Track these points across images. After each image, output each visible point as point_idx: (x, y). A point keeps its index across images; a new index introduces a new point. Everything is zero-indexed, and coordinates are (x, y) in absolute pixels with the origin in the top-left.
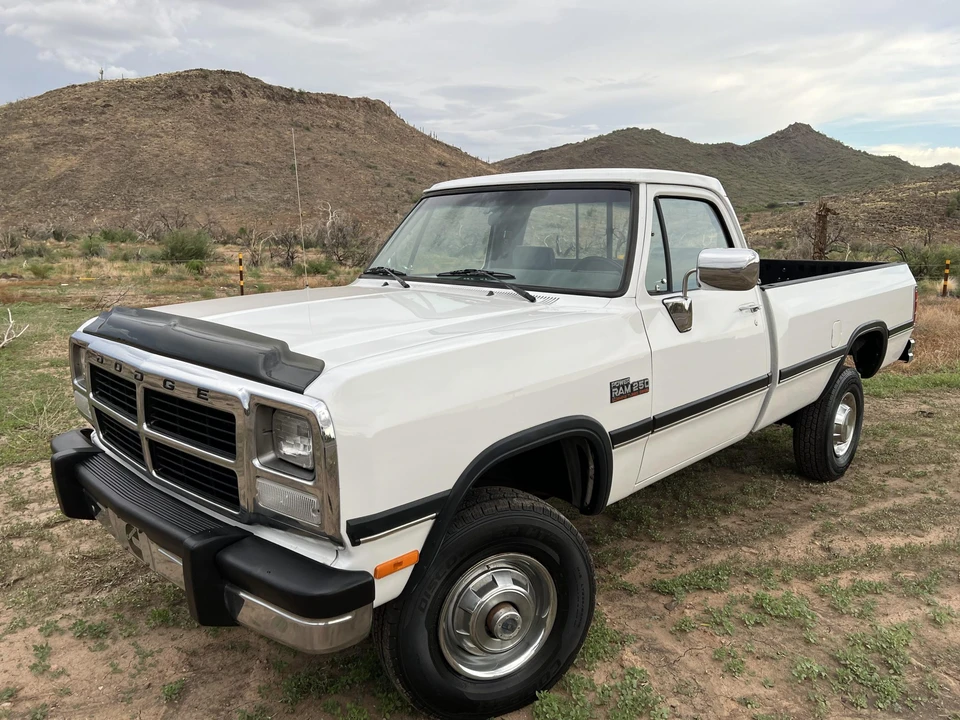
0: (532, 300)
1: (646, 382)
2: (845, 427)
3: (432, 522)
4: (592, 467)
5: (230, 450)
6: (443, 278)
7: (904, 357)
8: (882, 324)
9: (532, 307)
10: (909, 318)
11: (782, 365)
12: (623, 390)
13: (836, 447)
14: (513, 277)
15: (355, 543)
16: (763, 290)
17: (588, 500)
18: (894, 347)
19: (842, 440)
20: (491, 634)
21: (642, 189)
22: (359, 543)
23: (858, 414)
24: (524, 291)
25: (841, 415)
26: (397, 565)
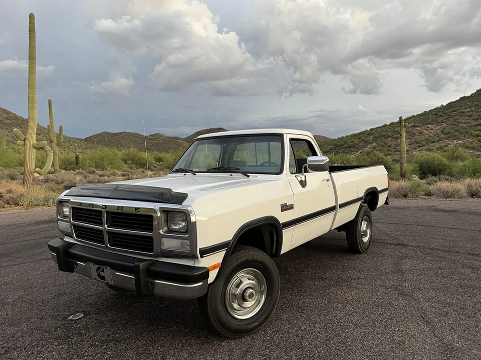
0: (248, 176)
1: (292, 205)
2: (366, 230)
3: (225, 251)
4: (275, 237)
5: (151, 230)
6: (209, 171)
7: (386, 203)
8: (375, 188)
9: (248, 179)
10: (387, 187)
11: (340, 203)
12: (285, 208)
13: (363, 239)
14: (239, 169)
15: (202, 257)
16: (330, 174)
17: (274, 252)
18: (382, 198)
19: (365, 235)
20: (245, 300)
21: (285, 135)
22: (203, 257)
23: (370, 224)
24: (246, 174)
25: (364, 226)
26: (214, 267)
